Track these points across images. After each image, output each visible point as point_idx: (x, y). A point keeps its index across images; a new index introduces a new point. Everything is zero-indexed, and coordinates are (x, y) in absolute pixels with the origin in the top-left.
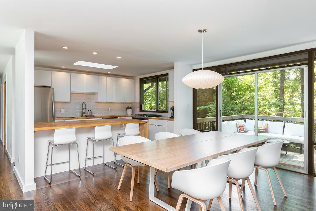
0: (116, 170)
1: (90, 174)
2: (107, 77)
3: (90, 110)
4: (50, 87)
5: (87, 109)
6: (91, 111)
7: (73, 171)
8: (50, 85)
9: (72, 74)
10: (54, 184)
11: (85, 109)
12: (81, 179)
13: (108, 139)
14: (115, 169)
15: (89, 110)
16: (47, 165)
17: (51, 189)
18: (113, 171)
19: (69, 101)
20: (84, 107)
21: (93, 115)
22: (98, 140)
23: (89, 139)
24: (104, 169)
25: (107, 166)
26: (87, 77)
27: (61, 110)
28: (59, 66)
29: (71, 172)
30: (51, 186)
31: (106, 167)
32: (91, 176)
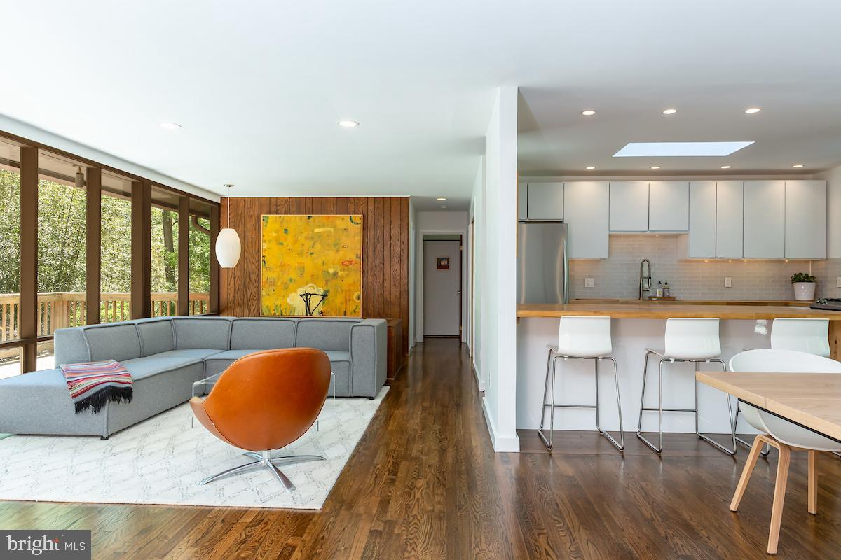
0: (734, 458)
1: (650, 451)
2: (719, 182)
3: (663, 283)
4: (560, 222)
5: (655, 279)
6: (666, 284)
7: (606, 433)
8: (559, 217)
9: (612, 183)
10: (558, 452)
11: (650, 278)
12: (625, 457)
13: (708, 359)
14: (732, 455)
15: (660, 283)
16: (544, 406)
17: (551, 461)
18: (724, 459)
19: (606, 256)
20: (646, 274)
21: (675, 295)
22: (677, 360)
23: (650, 355)
24: (697, 449)
25: (706, 441)
26: (656, 188)
27: (586, 279)
28: (579, 168)
29: (601, 434)
30: (550, 454)
31: (703, 444)
32: (654, 457)
